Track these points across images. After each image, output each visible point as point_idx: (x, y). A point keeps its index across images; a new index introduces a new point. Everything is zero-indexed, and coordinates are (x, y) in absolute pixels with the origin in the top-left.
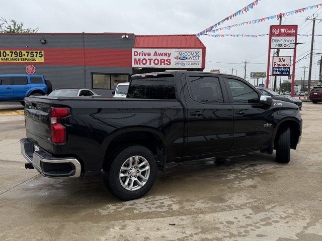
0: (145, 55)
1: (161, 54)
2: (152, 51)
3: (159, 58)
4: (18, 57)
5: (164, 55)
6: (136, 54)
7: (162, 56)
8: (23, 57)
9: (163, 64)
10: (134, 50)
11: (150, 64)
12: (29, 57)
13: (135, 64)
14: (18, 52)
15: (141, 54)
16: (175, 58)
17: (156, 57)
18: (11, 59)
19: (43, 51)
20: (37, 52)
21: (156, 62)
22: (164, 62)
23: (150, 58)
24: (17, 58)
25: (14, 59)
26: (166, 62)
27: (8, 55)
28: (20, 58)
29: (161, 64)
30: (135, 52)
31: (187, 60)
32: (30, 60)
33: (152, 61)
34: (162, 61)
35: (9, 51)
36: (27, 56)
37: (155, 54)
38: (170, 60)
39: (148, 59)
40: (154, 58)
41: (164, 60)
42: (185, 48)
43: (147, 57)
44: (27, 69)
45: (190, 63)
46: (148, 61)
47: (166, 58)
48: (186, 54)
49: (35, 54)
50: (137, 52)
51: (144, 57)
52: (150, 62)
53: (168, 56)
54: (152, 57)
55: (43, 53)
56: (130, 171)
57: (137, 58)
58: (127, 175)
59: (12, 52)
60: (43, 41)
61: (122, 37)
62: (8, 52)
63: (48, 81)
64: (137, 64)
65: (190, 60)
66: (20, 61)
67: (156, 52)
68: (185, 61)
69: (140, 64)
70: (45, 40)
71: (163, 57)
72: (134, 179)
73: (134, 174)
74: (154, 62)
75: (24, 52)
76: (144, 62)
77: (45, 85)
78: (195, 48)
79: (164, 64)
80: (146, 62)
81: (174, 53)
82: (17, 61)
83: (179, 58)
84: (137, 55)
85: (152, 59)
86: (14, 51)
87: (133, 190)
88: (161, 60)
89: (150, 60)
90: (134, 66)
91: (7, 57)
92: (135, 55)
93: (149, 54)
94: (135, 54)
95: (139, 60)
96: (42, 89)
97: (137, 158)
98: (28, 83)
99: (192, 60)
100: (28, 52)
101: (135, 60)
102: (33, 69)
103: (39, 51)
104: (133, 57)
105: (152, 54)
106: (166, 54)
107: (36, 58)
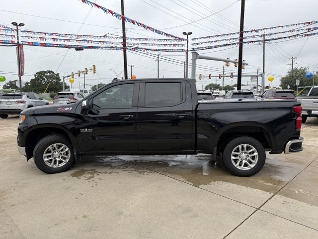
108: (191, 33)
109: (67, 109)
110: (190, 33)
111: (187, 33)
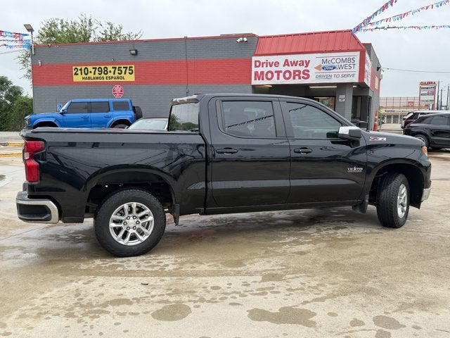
0: (271, 66)
1: (294, 64)
2: (281, 59)
3: (292, 69)
4: (103, 75)
5: (300, 65)
6: (258, 64)
7: (296, 65)
8: (109, 75)
9: (297, 77)
10: (254, 59)
11: (278, 78)
12: (117, 75)
13: (255, 79)
14: (103, 67)
15: (265, 65)
16: (317, 68)
17: (287, 68)
18: (94, 78)
19: (133, 66)
20: (126, 68)
21: (287, 75)
22: (299, 75)
23: (278, 69)
24: (101, 76)
25: (97, 78)
26: (302, 75)
27: (91, 72)
28: (105, 76)
29: (294, 78)
30: (256, 62)
31: (335, 70)
32: (118, 78)
33: (281, 75)
34: (296, 74)
35: (92, 67)
36: (114, 74)
37: (286, 63)
38: (308, 71)
39: (276, 72)
40: (284, 69)
41: (299, 71)
42: (333, 51)
43: (273, 69)
44: (114, 91)
45: (340, 74)
46: (275, 75)
47: (302, 68)
48: (334, 61)
49: (123, 70)
50: (259, 61)
51: (269, 69)
52: (278, 75)
53: (305, 65)
54: (281, 68)
55: (133, 69)
56: (127, 221)
57: (260, 70)
58: (122, 225)
59: (96, 68)
60: (133, 52)
61: (238, 40)
62: (90, 68)
63: (138, 107)
64: (259, 79)
65: (341, 70)
66: (105, 80)
67: (287, 61)
68: (332, 72)
69: (263, 79)
70: (136, 51)
71: (298, 68)
72: (131, 231)
73: (133, 226)
74: (284, 76)
75: (110, 68)
76: (269, 75)
77: (132, 113)
78: (348, 50)
79: (300, 78)
80: (272, 76)
81: (315, 60)
82: (102, 80)
83: (323, 68)
84: (259, 66)
85: (281, 72)
86: (98, 67)
87: (129, 244)
88: (295, 71)
89: (278, 72)
90: (254, 82)
91: (89, 75)
92: (256, 66)
93: (277, 64)
94: (255, 64)
95: (262, 73)
96: (128, 119)
97: (134, 205)
98: (109, 111)
99: (344, 70)
100: (115, 68)
101: (256, 73)
102: (121, 91)
103: (128, 66)
104: (254, 70)
105: (282, 63)
106: (302, 63)
107: (125, 76)
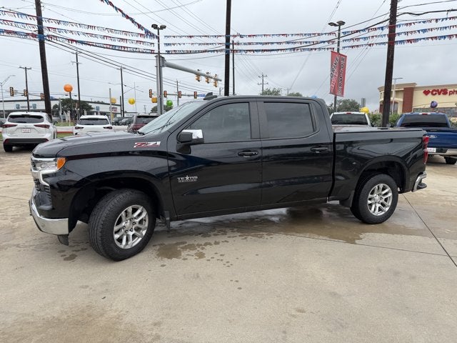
108: (165, 27)
109: (152, 143)
110: (163, 27)
111: (159, 27)
